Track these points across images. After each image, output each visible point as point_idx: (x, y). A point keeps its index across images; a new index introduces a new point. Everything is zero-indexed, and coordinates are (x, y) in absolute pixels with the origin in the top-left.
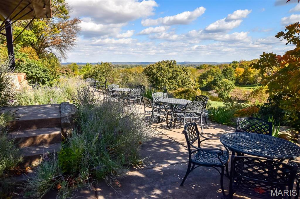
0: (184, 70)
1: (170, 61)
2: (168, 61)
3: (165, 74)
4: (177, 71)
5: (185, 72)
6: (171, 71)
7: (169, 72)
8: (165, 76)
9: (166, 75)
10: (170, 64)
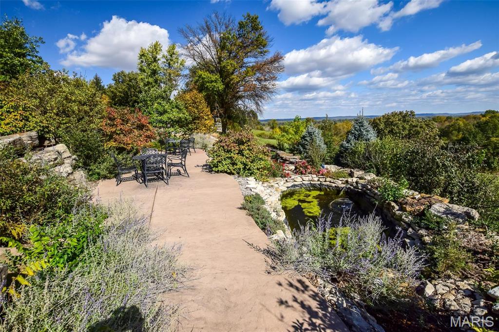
0: (427, 125)
1: (405, 112)
2: (401, 113)
3: (397, 131)
4: (417, 126)
5: (430, 127)
6: (407, 127)
7: (404, 129)
8: (398, 135)
9: (400, 133)
10: (404, 117)
